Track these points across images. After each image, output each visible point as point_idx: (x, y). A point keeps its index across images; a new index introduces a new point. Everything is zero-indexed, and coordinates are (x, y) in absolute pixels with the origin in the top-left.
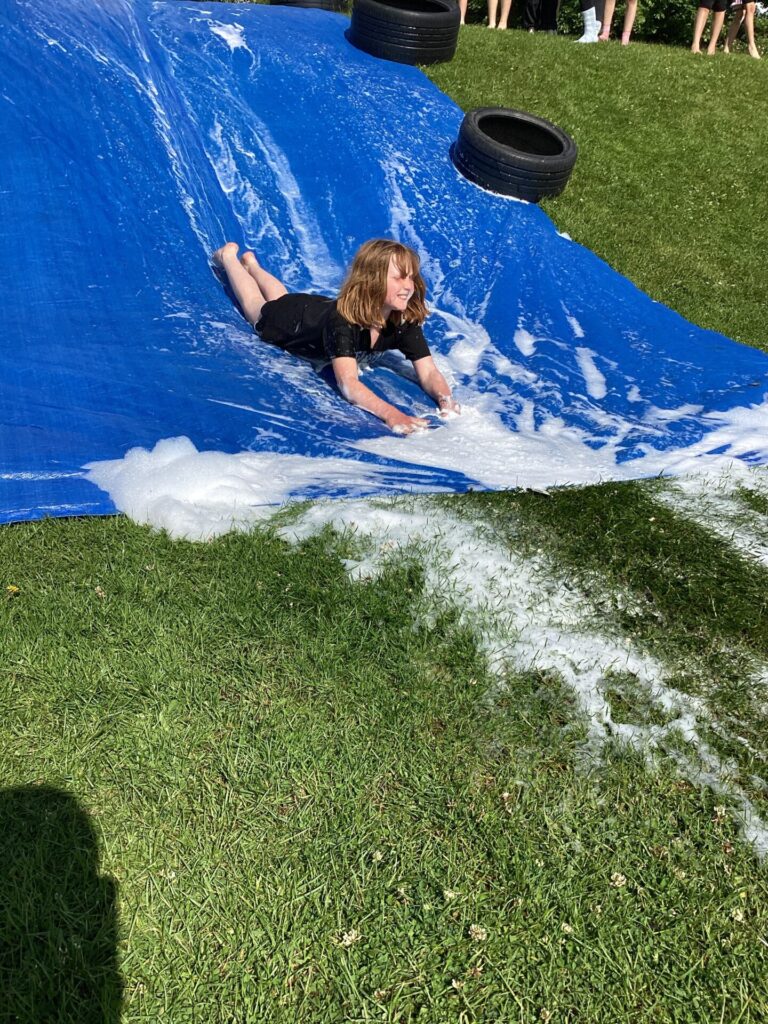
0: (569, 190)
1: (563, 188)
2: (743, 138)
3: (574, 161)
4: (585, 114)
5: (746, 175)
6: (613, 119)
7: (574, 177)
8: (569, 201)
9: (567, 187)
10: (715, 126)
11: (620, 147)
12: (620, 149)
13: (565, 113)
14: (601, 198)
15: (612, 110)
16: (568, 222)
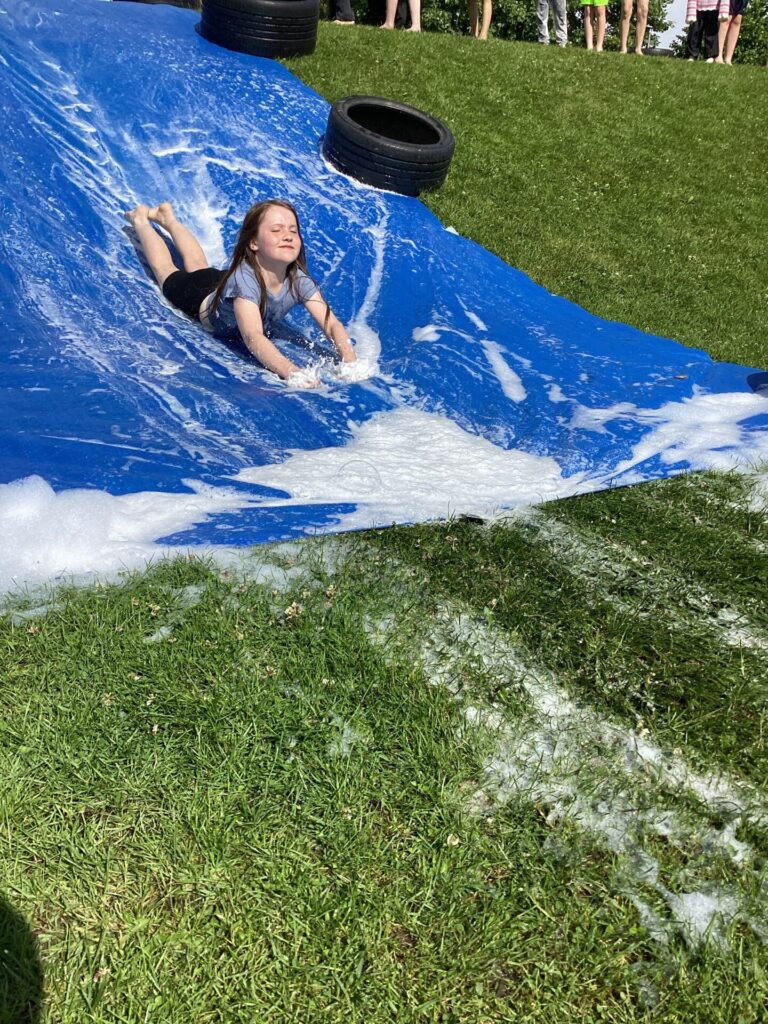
0: (449, 182)
1: (442, 180)
2: (617, 129)
3: (451, 152)
4: (458, 106)
5: (625, 166)
6: (487, 111)
7: (453, 169)
8: (451, 194)
9: (446, 179)
10: (589, 117)
11: (497, 139)
12: (497, 140)
13: (437, 105)
14: (483, 190)
15: (484, 102)
16: (452, 216)
